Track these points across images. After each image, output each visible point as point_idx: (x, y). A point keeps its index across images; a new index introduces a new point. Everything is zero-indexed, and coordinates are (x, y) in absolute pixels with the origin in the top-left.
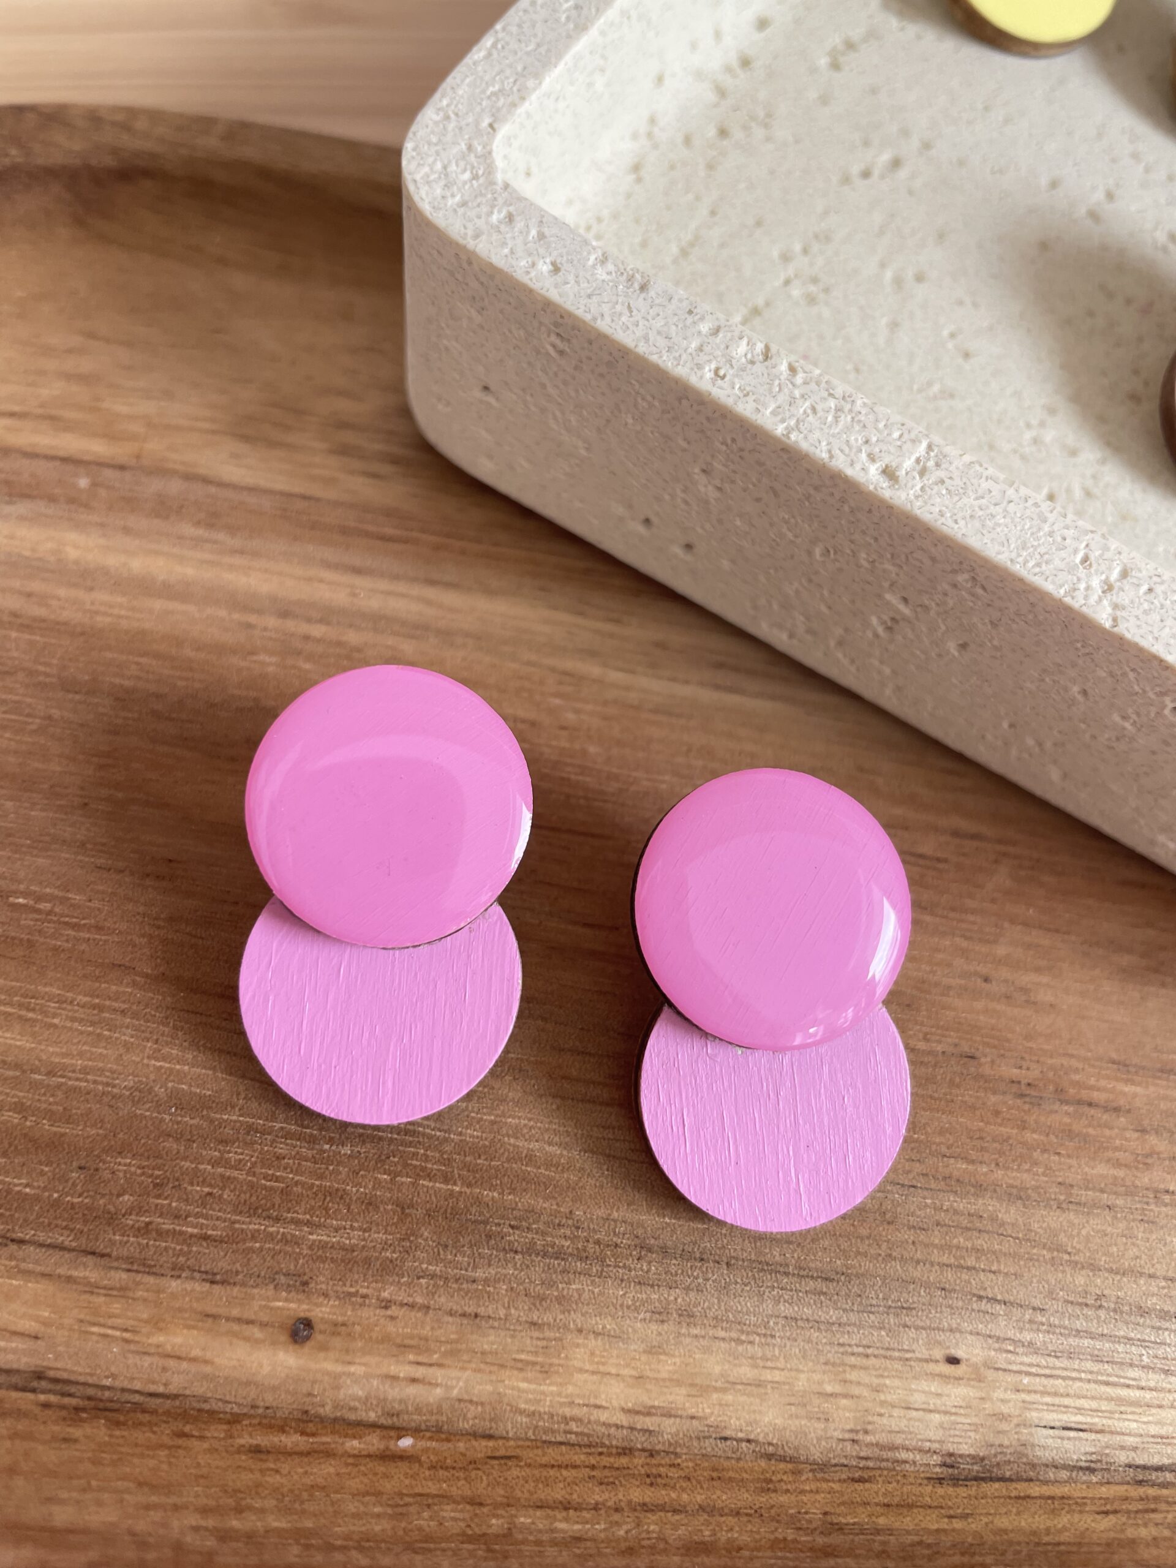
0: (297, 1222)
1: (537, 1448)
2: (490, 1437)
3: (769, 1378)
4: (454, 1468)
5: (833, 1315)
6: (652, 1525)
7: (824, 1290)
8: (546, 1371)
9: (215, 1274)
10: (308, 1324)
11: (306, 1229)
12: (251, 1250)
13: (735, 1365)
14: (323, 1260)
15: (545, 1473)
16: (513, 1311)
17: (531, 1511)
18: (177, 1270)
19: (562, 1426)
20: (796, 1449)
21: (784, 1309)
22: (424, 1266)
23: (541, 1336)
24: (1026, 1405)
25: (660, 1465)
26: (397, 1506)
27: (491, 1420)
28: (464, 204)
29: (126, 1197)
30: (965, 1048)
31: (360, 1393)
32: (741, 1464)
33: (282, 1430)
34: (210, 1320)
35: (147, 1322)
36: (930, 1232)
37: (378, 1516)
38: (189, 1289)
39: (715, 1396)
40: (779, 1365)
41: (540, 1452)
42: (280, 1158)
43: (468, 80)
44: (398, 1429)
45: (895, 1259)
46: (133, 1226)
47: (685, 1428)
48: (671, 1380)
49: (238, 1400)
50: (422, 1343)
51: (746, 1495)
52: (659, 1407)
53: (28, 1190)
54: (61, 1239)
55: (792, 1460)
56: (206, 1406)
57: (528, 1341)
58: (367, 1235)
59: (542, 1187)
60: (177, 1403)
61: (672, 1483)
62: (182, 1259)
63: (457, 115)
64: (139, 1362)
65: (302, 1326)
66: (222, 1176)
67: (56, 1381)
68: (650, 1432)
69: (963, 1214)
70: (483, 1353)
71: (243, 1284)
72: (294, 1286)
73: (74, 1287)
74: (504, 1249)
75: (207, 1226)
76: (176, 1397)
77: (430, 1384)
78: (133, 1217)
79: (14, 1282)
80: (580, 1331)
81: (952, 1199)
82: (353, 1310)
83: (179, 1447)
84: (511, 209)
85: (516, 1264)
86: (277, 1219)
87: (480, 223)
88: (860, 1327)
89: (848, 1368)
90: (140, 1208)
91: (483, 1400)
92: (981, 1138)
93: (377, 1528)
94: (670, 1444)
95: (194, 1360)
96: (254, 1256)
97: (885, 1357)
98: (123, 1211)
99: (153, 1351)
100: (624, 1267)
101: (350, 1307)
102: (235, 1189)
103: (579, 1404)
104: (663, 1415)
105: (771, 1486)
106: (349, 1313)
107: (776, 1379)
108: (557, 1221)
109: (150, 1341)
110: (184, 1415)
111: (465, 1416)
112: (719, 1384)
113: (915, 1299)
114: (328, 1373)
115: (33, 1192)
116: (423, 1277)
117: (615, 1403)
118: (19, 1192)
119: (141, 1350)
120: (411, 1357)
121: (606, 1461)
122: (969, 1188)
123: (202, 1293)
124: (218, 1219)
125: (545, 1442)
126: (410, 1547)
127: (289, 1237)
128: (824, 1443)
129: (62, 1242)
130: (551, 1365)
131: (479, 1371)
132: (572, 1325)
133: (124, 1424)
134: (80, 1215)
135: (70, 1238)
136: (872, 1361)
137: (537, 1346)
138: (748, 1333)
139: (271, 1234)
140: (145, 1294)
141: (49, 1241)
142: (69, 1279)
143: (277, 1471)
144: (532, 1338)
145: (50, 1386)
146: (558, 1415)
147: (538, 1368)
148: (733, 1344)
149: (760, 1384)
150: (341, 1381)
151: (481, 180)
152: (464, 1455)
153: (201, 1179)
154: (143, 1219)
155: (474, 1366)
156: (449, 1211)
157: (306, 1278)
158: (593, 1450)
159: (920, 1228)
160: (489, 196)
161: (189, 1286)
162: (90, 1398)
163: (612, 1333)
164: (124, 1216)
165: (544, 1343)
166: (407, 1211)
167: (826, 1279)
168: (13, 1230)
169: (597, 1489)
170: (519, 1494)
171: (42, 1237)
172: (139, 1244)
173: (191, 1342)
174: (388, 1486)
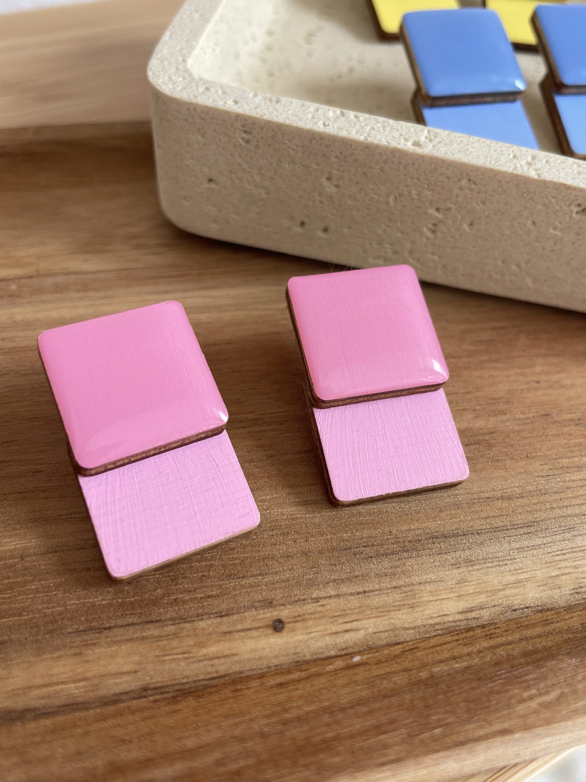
0: (254, 576)
1: (425, 641)
2: (398, 644)
3: (523, 577)
4: (387, 661)
5: (538, 541)
6: (501, 652)
7: (529, 531)
8: (412, 606)
9: (221, 612)
10: (280, 621)
11: (260, 577)
12: (235, 595)
13: (503, 577)
14: (276, 590)
15: (434, 649)
16: (382, 584)
17: (437, 665)
18: (200, 617)
19: (432, 628)
20: (552, 604)
22: (328, 577)
23: (402, 592)
25: (489, 630)
26: (368, 683)
27: (395, 637)
28: (184, 88)
29: (159, 590)
30: (542, 412)
31: (322, 645)
32: (529, 618)
33: (289, 672)
34: (227, 635)
35: (194, 646)
36: (566, 493)
37: (361, 690)
38: (210, 623)
40: (525, 571)
41: (427, 642)
42: (232, 549)
43: (166, 47)
44: (349, 654)
45: (555, 508)
46: (168, 603)
47: (493, 611)
48: (475, 593)
49: (259, 667)
50: (343, 613)
51: (539, 629)
52: (476, 606)
53: (104, 602)
54: (131, 620)
55: (552, 609)
56: (244, 675)
57: (397, 596)
58: (293, 572)
59: (371, 525)
60: (227, 678)
61: (500, 634)
62: (200, 611)
63: (167, 59)
64: (197, 666)
65: (277, 623)
66: (206, 566)
67: (156, 689)
68: (477, 618)
69: (577, 481)
70: (376, 608)
71: (238, 613)
72: (265, 606)
73: (147, 641)
74: (365, 558)
75: (208, 591)
76: (225, 676)
77: (356, 630)
78: (166, 598)
79: (113, 648)
80: (420, 584)
81: (568, 475)
82: (301, 608)
83: (239, 695)
84: (207, 86)
85: (374, 563)
86: (244, 577)
87: (195, 93)
88: (554, 542)
89: (558, 562)
90: (169, 593)
91: (386, 629)
92: (569, 447)
93: (364, 694)
94: (490, 620)
95: (226, 656)
96: (238, 598)
97: (573, 552)
98: (160, 597)
99: (202, 658)
100: (428, 548)
101: (299, 607)
102: (215, 569)
103: (435, 617)
104: (479, 610)
105: (548, 622)
106: (299, 610)
107: (526, 577)
108: (385, 538)
109: (199, 654)
110: (234, 682)
111: (381, 639)
112: (500, 587)
113: (574, 523)
114: (301, 641)
115: (107, 602)
116: (330, 582)
117: (453, 611)
118: (99, 605)
119: (196, 660)
120: (341, 621)
121: (462, 636)
122: (574, 469)
123: (218, 623)
124: (212, 586)
125: (427, 637)
126: (385, 696)
127: (253, 584)
128: (564, 598)
129: (133, 621)
130: (413, 603)
131: (378, 617)
132: (415, 582)
133: (203, 695)
134: (137, 606)
135: (136, 618)
136: (567, 556)
137: (402, 597)
138: (502, 561)
139: (243, 585)
140: (188, 633)
141: (125, 623)
142: (143, 638)
143: (297, 689)
144: (397, 594)
145: (153, 692)
146: (427, 625)
147: (407, 606)
148: (498, 568)
149: (519, 582)
150: (309, 642)
151: (188, 79)
152: (389, 654)
153: (195, 570)
154: (172, 597)
155: (374, 615)
156: (329, 548)
157: (269, 601)
158: (453, 634)
159: (560, 492)
160: (194, 84)
161: (209, 622)
162: (178, 691)
163: (436, 580)
164: (161, 599)
165: (405, 594)
166: (309, 555)
167: (528, 526)
168: (103, 623)
169: (465, 648)
170: (426, 661)
171: (120, 622)
172: (175, 610)
173: (222, 648)
174: (358, 678)
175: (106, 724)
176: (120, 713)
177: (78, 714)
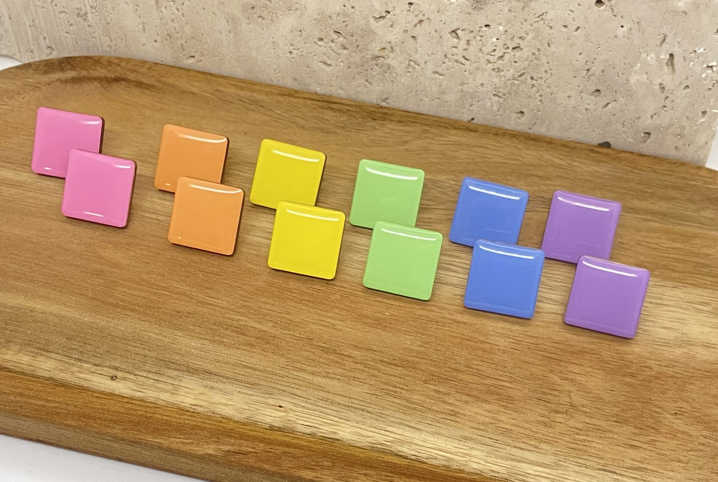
0: (117, 355)
2: (154, 404)
3: (230, 403)
4: (144, 407)
5: (251, 393)
6: (187, 421)
7: (251, 387)
9: (95, 364)
10: (116, 377)
11: (119, 357)
13: (222, 399)
15: (165, 411)
16: (167, 381)
17: (159, 415)
18: (86, 362)
20: (231, 418)
21: (238, 390)
22: (147, 369)
23: (174, 387)
24: (298, 419)
25: (195, 414)
26: (128, 409)
27: (155, 401)
31: (125, 391)
32: (215, 418)
33: (105, 395)
34: (92, 373)
35: (77, 371)
36: (284, 378)
37: (122, 409)
38: (88, 366)
39: (214, 405)
40: (233, 401)
41: (166, 408)
44: (133, 399)
45: (272, 382)
47: (204, 410)
48: (204, 400)
49: (96, 389)
50: (143, 384)
51: (213, 422)
52: (199, 405)
54: (60, 352)
55: (229, 419)
56: (88, 389)
60: (81, 387)
61: (196, 417)
62: (88, 360)
64: (73, 379)
65: (114, 377)
67: (54, 380)
68: (195, 409)
69: (295, 375)
70: (158, 388)
71: (102, 367)
72: (114, 369)
73: (62, 362)
74: (169, 367)
77: (143, 392)
79: (47, 360)
80: (184, 387)
81: (293, 371)
82: (128, 375)
83: (80, 393)
85: (171, 371)
88: (258, 396)
89: (251, 404)
91: (155, 397)
92: (307, 359)
93: (122, 411)
94: (199, 412)
95: (87, 380)
96: (106, 361)
97: (262, 403)
99: (78, 377)
100: (199, 375)
103: (179, 402)
105: (221, 422)
107: (232, 404)
108: (184, 363)
109: (77, 375)
110: (82, 389)
111: (149, 399)
112: (216, 403)
113: (275, 392)
114: (119, 387)
116: (147, 371)
117: (188, 403)
119: (75, 377)
120: (140, 386)
121: (181, 412)
122: (299, 370)
123: (92, 367)
125: (168, 406)
126: (128, 414)
127: (115, 358)
128: (239, 418)
130: (174, 393)
131: (156, 392)
132: (182, 385)
133: (68, 388)
134: (65, 348)
135: (62, 352)
136: (259, 404)
137: (172, 389)
138: (227, 393)
139: (111, 357)
140: (78, 366)
141: (57, 352)
142: (60, 361)
143: (102, 400)
144: (171, 387)
145: (52, 380)
146: (173, 403)
147: (171, 393)
148: (222, 395)
149: (227, 404)
150: (121, 389)
152: (147, 405)
153: (96, 344)
154: (80, 350)
155: (155, 390)
156: (156, 357)
157: (117, 368)
158: (179, 410)
159: (282, 377)
162: (61, 383)
163: (192, 388)
166: (146, 356)
167: (252, 385)
168: (49, 349)
169: (177, 415)
170: (157, 412)
171: (55, 351)
172: (78, 355)
173: (87, 376)
174: (126, 406)
175: (29, 383)
176: (35, 382)
177: (21, 376)
